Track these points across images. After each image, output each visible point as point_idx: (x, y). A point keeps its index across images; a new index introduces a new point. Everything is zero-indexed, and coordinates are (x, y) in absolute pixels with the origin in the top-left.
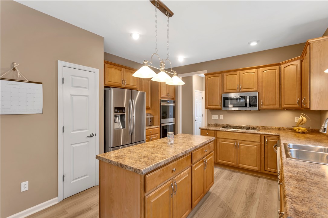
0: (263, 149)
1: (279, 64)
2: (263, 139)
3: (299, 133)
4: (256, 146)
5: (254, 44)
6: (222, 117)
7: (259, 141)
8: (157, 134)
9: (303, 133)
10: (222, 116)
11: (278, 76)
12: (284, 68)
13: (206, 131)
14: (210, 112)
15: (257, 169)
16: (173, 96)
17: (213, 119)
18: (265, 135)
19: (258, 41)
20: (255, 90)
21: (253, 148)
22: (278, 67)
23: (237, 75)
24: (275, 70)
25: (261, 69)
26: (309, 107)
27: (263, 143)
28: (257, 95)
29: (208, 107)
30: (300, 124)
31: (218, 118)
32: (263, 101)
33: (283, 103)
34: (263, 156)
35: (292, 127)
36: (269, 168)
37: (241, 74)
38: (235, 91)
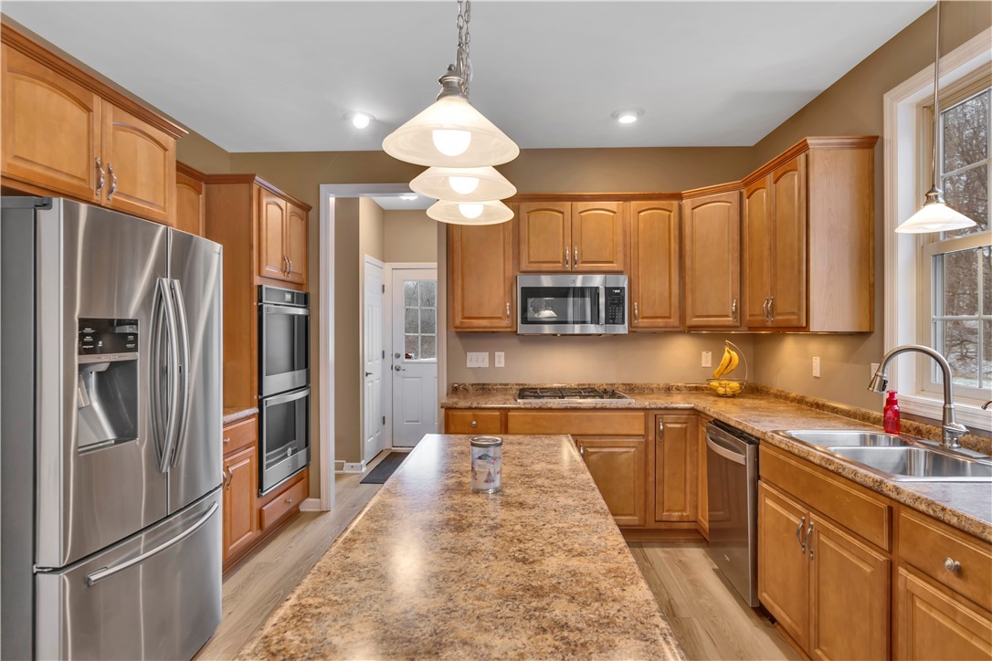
0: (651, 456)
1: (679, 197)
2: (652, 425)
3: (724, 396)
4: (633, 450)
5: (628, 119)
6: (500, 359)
7: (642, 432)
8: (248, 446)
9: (733, 396)
10: (503, 354)
11: (677, 233)
12: (693, 209)
13: (469, 413)
14: (457, 341)
15: (637, 523)
16: (301, 275)
17: (468, 366)
18: (656, 412)
19: (640, 113)
20: (616, 269)
21: (625, 456)
22: (675, 203)
23: (562, 213)
24: (668, 213)
25: (633, 203)
26: (804, 325)
27: (651, 438)
28: (626, 285)
29: (462, 323)
30: (726, 372)
31: (486, 364)
32: (638, 306)
33: (689, 311)
34: (651, 479)
35: (707, 380)
36: (667, 511)
37: (576, 215)
38: (558, 267)
